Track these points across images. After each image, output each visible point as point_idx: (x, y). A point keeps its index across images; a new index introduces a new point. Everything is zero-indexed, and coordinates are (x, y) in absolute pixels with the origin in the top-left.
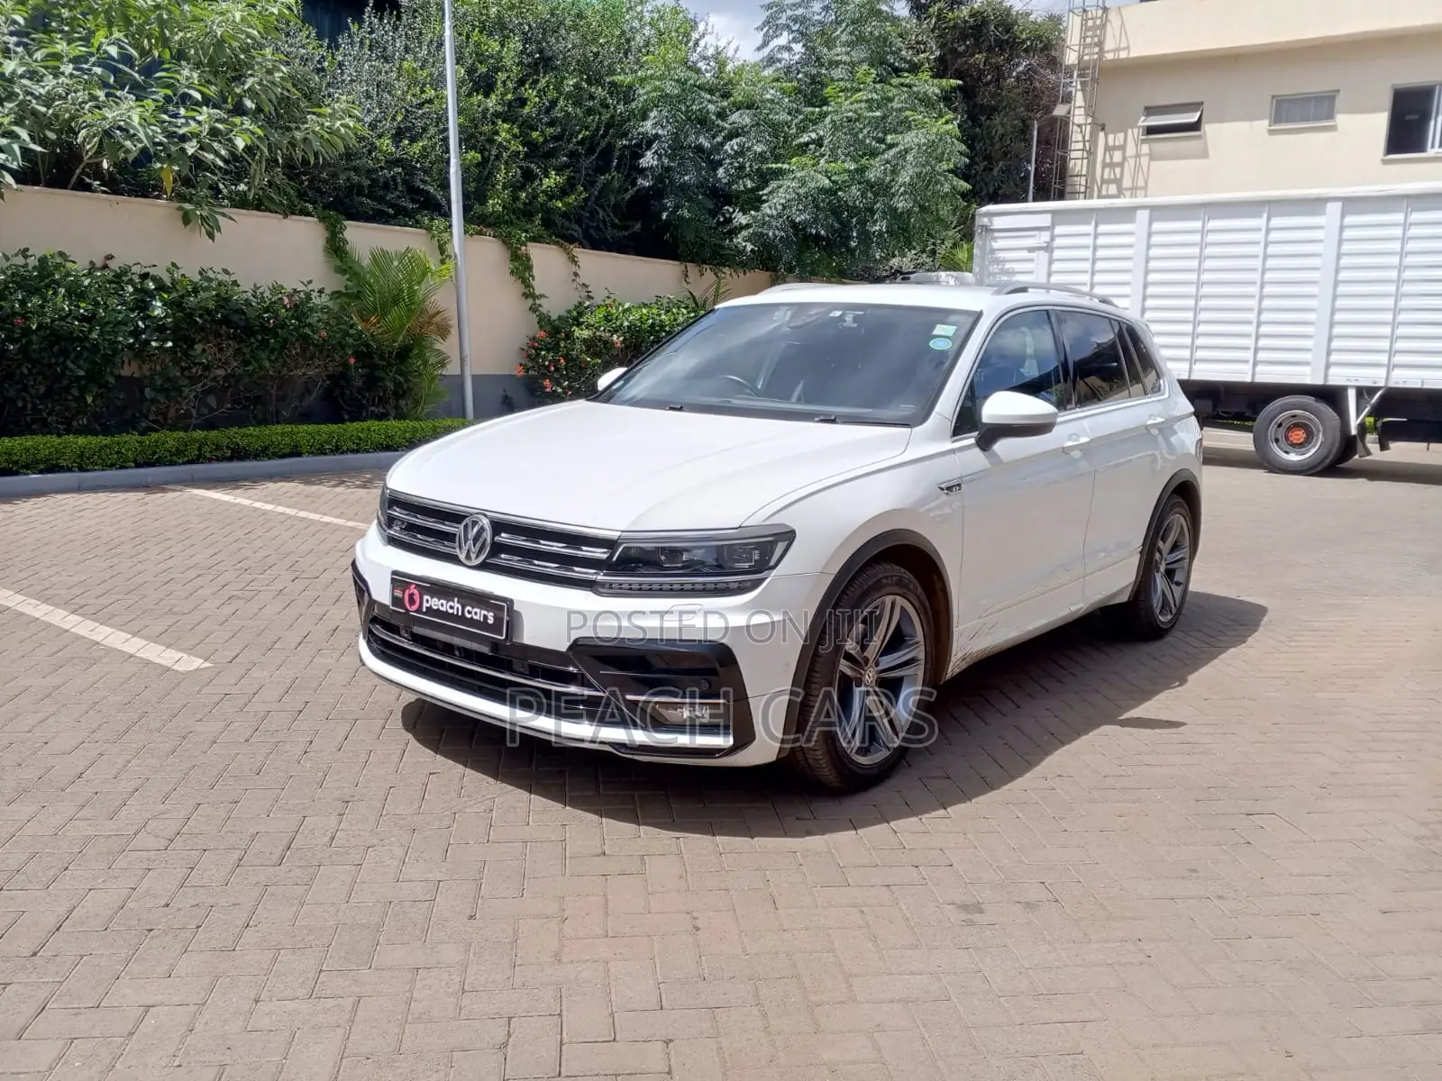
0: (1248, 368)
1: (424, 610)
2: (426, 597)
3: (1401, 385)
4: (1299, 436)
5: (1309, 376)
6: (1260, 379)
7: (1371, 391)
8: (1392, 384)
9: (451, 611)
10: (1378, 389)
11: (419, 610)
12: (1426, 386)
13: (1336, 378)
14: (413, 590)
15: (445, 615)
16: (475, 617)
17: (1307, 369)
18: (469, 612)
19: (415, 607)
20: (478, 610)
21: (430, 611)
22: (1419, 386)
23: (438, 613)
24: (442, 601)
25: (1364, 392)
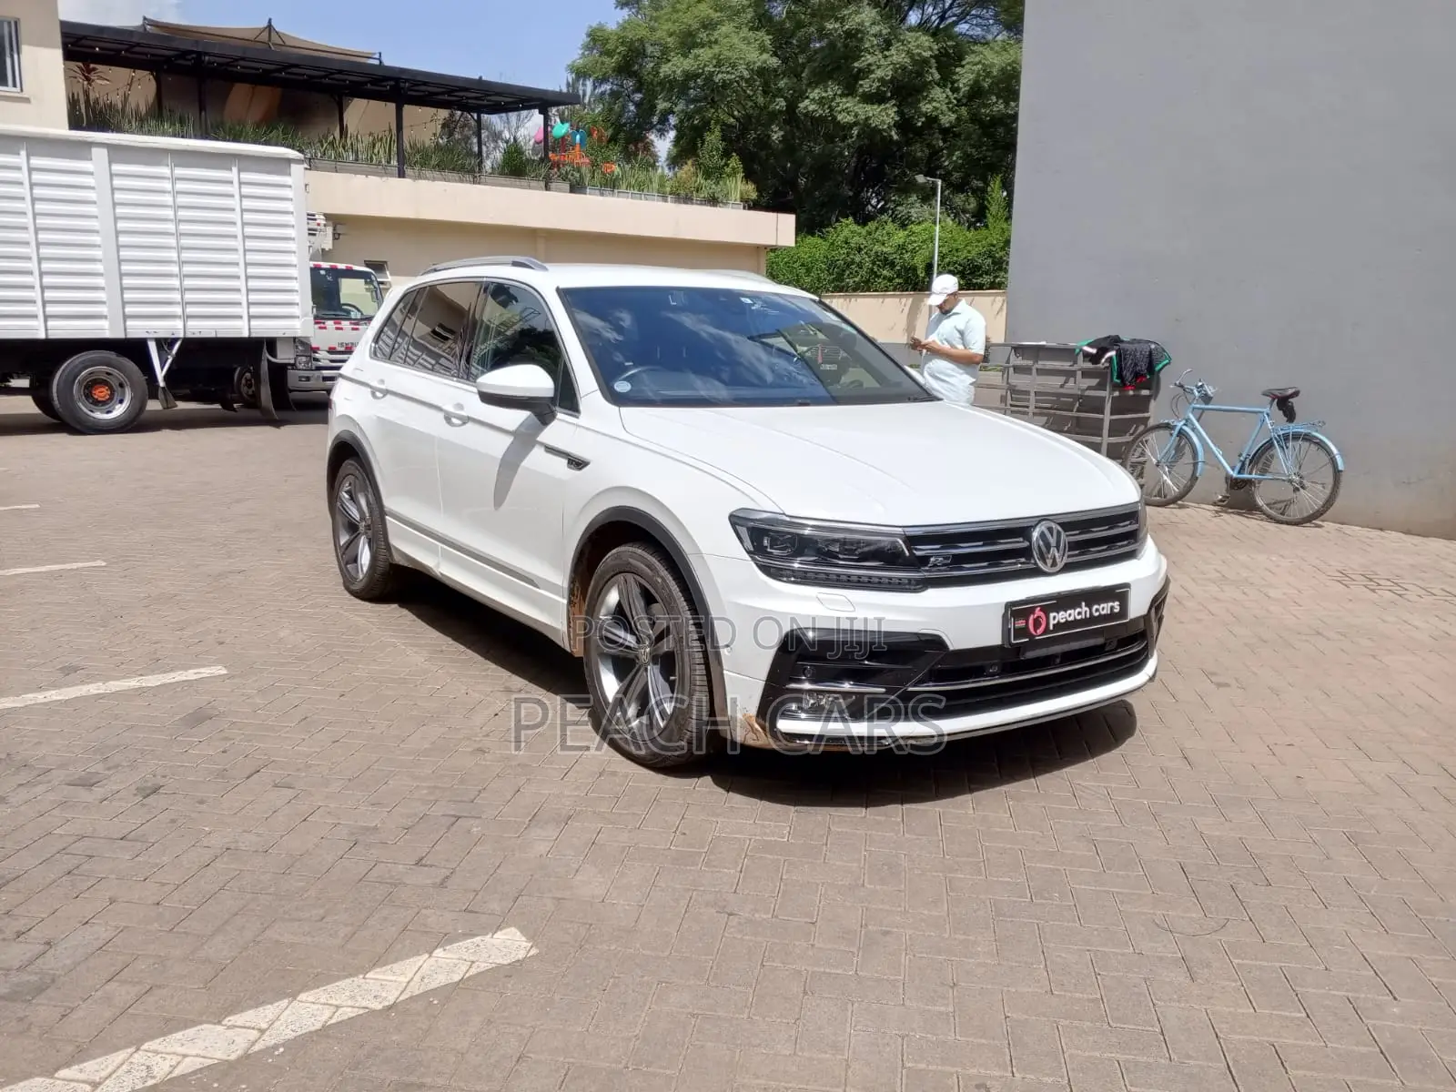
0: (39, 323)
1: (1051, 628)
2: (1052, 615)
3: (197, 335)
4: (102, 393)
5: (105, 329)
6: (54, 335)
7: (171, 342)
8: (189, 335)
9: (1079, 617)
10: (175, 340)
11: (1046, 631)
12: (219, 336)
13: (137, 329)
14: (1038, 613)
15: (1076, 623)
16: (1103, 613)
17: (104, 323)
18: (1097, 610)
19: (1040, 631)
20: (1105, 605)
21: (1058, 626)
22: (213, 335)
23: (1068, 625)
24: (1069, 612)
25: (164, 344)
